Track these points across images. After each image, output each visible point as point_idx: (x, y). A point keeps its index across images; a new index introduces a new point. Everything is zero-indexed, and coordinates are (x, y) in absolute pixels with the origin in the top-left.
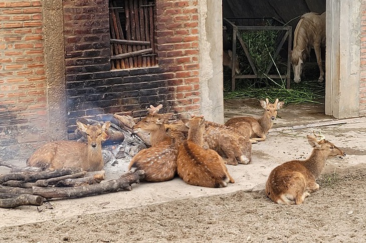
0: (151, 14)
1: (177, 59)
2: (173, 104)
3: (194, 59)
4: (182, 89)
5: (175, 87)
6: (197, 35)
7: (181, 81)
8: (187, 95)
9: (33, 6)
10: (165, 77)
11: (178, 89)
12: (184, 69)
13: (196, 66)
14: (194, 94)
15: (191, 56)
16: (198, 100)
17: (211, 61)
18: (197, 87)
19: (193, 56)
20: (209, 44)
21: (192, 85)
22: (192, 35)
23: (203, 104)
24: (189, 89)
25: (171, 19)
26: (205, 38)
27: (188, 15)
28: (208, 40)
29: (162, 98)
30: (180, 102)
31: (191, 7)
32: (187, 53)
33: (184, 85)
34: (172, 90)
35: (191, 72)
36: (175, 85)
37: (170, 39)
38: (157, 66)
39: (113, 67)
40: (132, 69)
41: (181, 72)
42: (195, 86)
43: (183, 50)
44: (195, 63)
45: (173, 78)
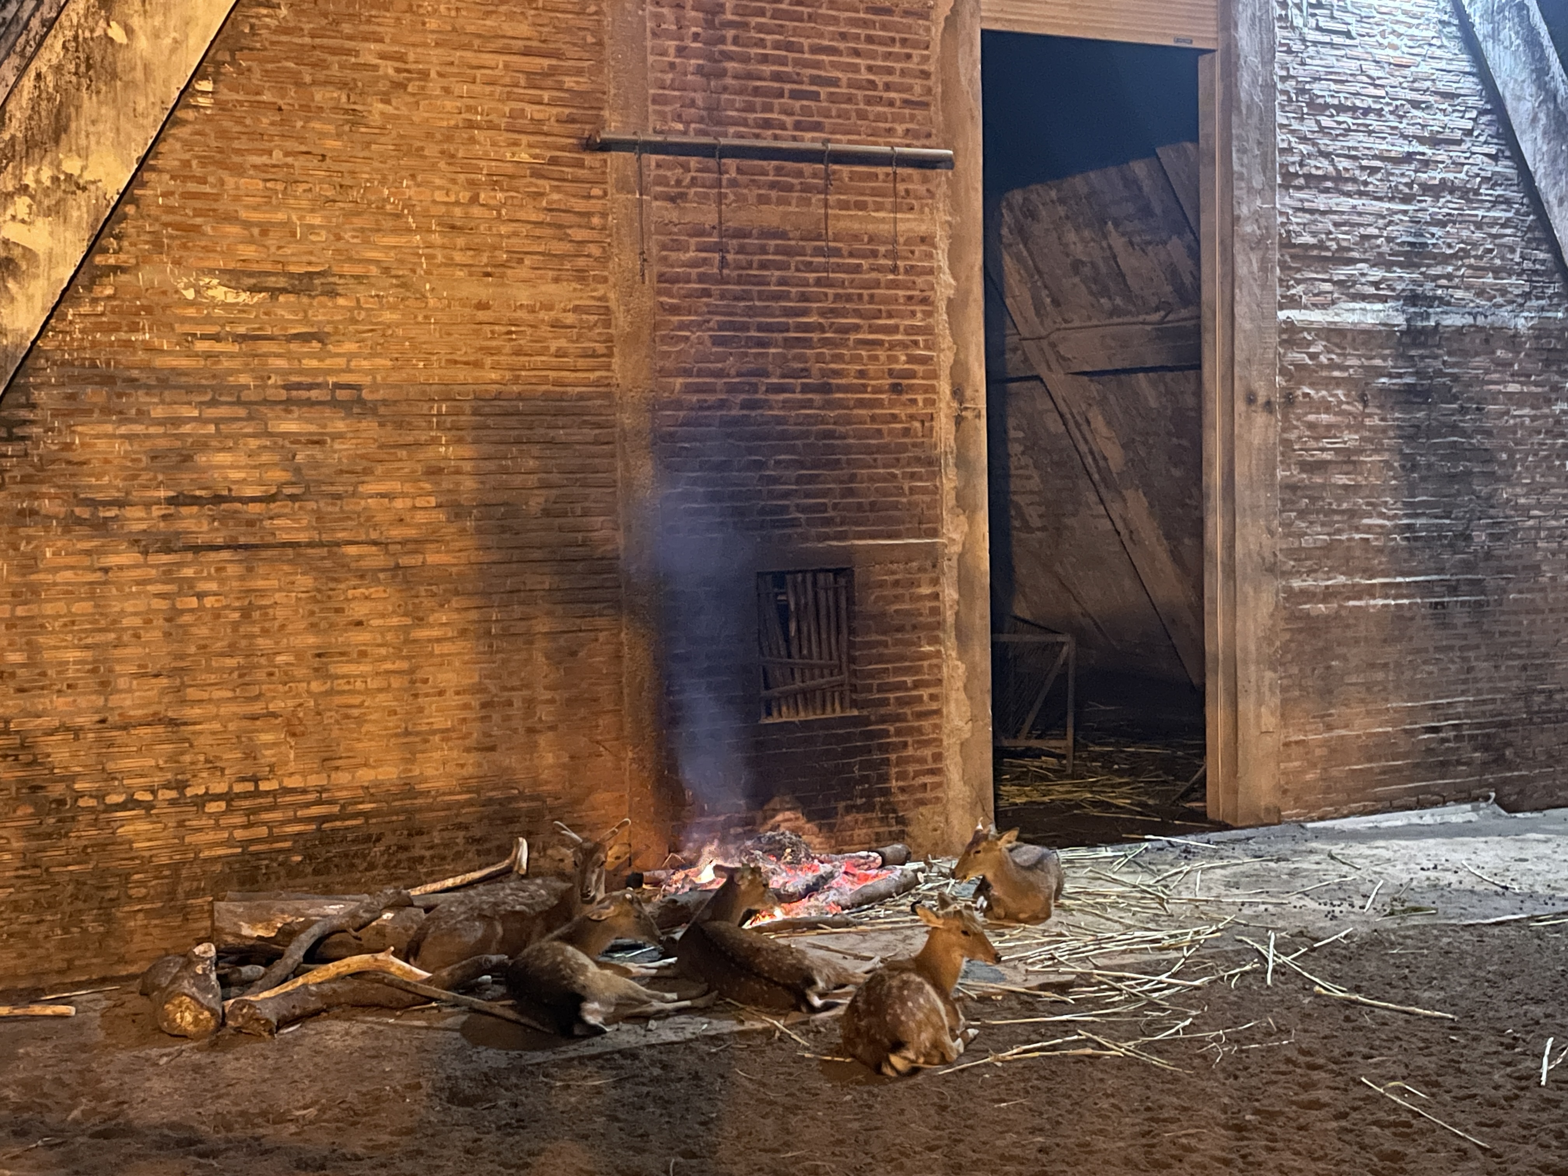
0: (843, 604)
1: (897, 699)
2: (886, 792)
3: (933, 697)
4: (907, 760)
5: (893, 757)
6: (938, 647)
7: (905, 745)
8: (917, 774)
9: (602, 587)
10: (872, 735)
11: (900, 762)
12: (910, 717)
13: (938, 712)
14: (932, 772)
15: (925, 693)
16: (939, 785)
17: (967, 703)
18: (938, 757)
19: (932, 690)
20: (962, 668)
21: (928, 752)
22: (927, 648)
23: (951, 794)
24: (922, 760)
25: (884, 614)
26: (954, 654)
27: (919, 605)
28: (960, 659)
29: (865, 779)
30: (902, 790)
31: (926, 590)
32: (917, 685)
33: (910, 751)
34: (886, 762)
35: (926, 724)
36: (894, 751)
37: (881, 655)
38: (856, 713)
39: (764, 715)
40: (802, 716)
41: (904, 724)
42: (933, 755)
43: (909, 680)
44: (934, 706)
45: (889, 736)
